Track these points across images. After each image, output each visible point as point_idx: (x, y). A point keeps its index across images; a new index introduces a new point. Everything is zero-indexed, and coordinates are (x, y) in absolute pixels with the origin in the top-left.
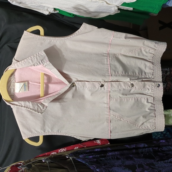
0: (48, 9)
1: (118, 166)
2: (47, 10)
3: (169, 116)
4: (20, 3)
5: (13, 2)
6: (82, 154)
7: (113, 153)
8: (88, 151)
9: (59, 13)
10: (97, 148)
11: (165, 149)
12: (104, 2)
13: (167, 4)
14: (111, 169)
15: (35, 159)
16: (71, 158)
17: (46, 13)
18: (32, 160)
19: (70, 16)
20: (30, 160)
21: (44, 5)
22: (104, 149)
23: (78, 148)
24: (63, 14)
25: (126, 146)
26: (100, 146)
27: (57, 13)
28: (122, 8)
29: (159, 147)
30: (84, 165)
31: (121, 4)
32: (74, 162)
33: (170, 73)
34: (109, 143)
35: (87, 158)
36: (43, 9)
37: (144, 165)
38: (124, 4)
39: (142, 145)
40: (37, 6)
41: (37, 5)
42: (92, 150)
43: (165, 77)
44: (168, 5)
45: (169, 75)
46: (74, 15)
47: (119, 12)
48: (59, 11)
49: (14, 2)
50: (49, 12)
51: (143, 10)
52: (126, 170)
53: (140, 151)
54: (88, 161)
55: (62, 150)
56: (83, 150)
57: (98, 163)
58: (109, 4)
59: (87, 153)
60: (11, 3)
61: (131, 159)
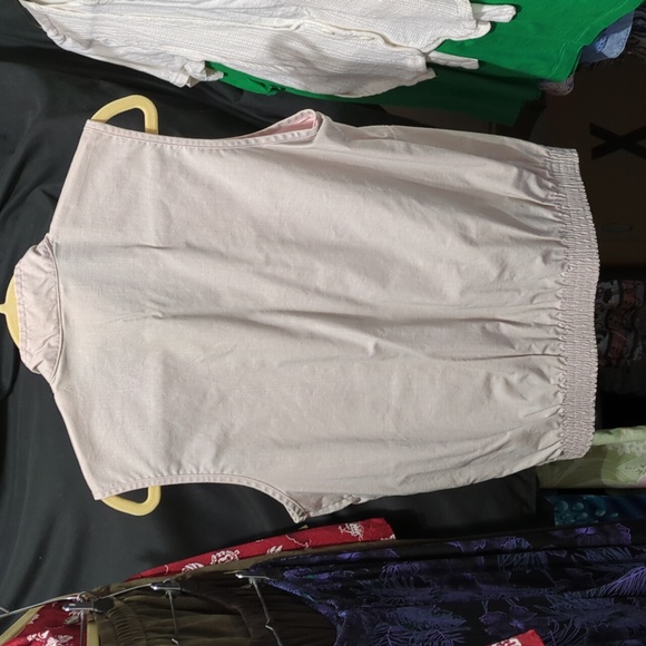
0: (187, 67)
1: (416, 605)
2: (183, 69)
3: (620, 452)
4: (90, 43)
5: (65, 39)
6: (292, 566)
7: (405, 566)
8: (317, 558)
9: (226, 81)
10: (350, 551)
11: (591, 555)
12: (376, 36)
13: (599, 47)
14: (392, 613)
15: (127, 584)
16: (252, 580)
17: (180, 80)
18: (116, 588)
19: (261, 90)
20: (108, 588)
21: (172, 50)
22: (374, 554)
23: (282, 550)
24: (237, 86)
25: (451, 543)
26: (359, 544)
27: (219, 81)
28: (441, 62)
29: (572, 549)
30: (299, 601)
31: (435, 46)
32: (263, 594)
33: (621, 297)
34: (393, 536)
35: (310, 581)
36: (167, 67)
37: (510, 602)
38: (447, 46)
39: (511, 543)
40: (146, 55)
41: (145, 51)
42: (331, 557)
43: (604, 314)
44: (601, 54)
45: (619, 305)
46: (275, 87)
47: (432, 75)
48: (225, 74)
49: (69, 40)
50: (191, 79)
51: (512, 67)
52: (444, 616)
53: (502, 560)
54: (314, 588)
55: (224, 557)
56: (298, 557)
57: (347, 594)
58: (395, 45)
59: (310, 565)
60: (58, 43)
61: (468, 584)
